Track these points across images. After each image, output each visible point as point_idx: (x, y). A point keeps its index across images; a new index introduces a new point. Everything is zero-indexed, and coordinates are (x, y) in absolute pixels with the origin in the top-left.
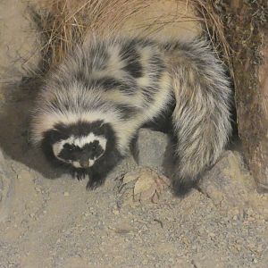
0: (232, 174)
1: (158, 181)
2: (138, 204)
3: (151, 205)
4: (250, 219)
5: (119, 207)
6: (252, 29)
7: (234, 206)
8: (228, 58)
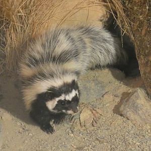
1: (94, 112)
2: (84, 128)
3: (93, 128)
5: (72, 131)
7: (146, 124)
8: (128, 28)
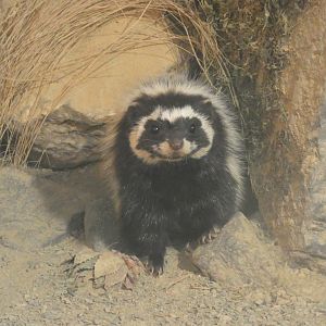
0: (249, 240)
4: (282, 301)
6: (267, 15)
